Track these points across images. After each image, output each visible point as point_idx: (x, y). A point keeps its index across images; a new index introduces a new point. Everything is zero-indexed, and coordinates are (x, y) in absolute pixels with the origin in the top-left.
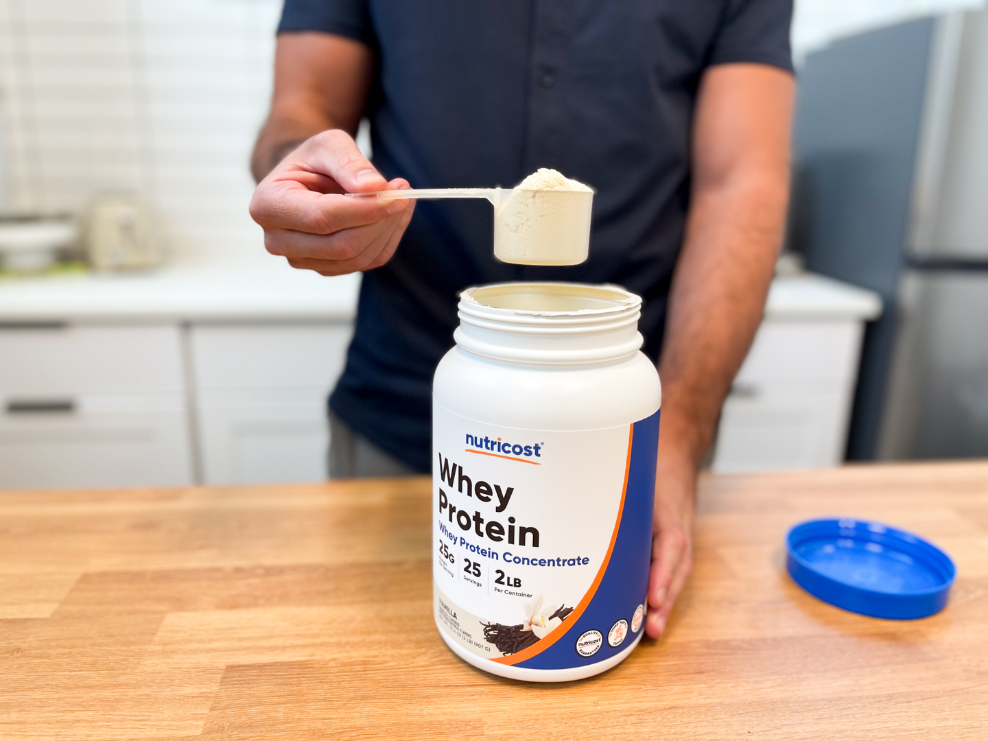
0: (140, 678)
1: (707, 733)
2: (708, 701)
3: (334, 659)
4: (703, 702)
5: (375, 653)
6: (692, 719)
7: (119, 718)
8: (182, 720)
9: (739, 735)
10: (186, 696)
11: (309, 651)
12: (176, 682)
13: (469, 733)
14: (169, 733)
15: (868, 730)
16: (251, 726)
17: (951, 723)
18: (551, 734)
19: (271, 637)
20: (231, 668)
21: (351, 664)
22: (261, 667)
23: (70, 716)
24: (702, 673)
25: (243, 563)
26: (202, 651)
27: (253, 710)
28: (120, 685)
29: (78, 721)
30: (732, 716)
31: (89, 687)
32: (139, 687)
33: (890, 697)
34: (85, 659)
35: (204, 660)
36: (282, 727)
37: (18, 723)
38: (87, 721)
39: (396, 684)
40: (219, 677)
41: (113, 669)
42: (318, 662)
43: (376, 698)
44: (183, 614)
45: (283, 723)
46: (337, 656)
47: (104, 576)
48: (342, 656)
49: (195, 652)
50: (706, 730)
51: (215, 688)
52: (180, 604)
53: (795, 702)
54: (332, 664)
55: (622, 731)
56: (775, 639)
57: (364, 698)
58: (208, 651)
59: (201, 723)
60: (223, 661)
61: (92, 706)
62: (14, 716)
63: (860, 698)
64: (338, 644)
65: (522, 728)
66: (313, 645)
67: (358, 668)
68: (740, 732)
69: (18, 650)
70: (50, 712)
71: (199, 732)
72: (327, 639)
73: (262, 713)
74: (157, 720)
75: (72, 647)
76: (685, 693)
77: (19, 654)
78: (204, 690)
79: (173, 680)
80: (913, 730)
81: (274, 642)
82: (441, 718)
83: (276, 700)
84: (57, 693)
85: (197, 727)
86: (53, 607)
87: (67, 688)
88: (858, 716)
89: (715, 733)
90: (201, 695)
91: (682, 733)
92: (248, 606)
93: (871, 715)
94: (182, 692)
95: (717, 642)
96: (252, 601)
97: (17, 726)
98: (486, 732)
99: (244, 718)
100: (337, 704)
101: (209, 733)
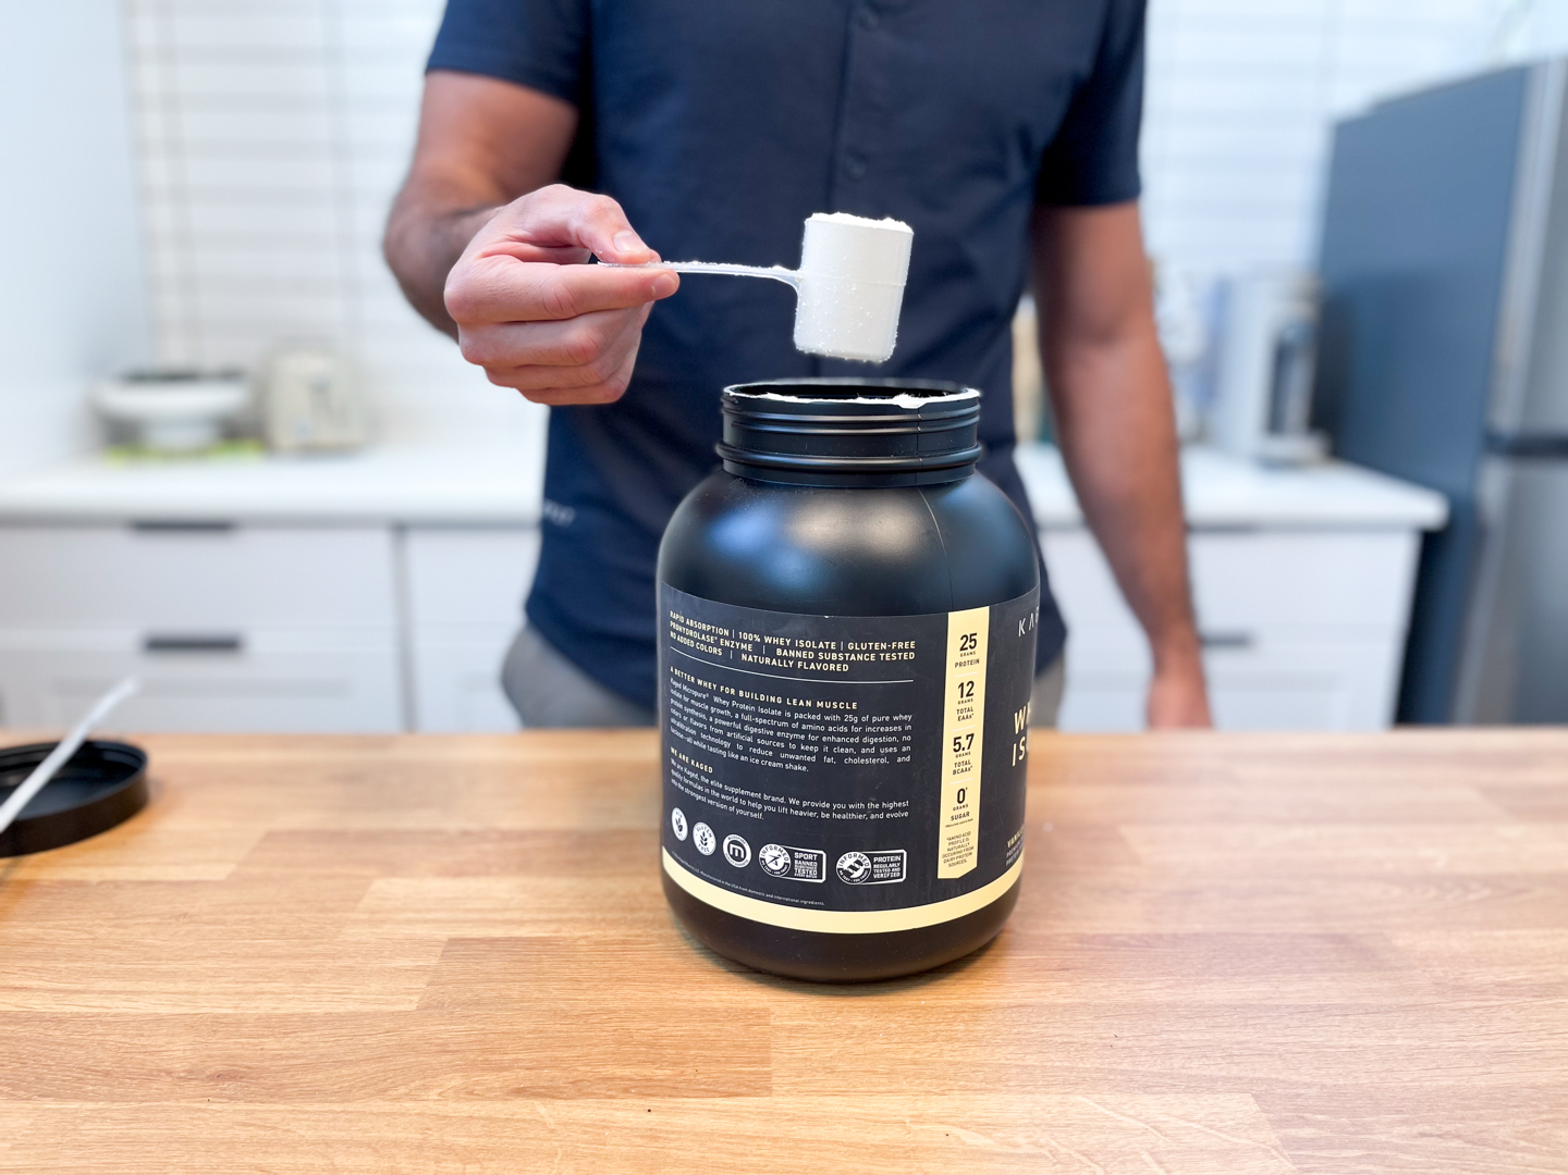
0: (339, 948)
1: (1059, 1036)
2: (1068, 1001)
3: (586, 937)
4: (1061, 1001)
5: (639, 932)
6: (1043, 1019)
7: (314, 990)
8: (392, 994)
9: (1100, 1038)
10: (396, 969)
11: (553, 927)
12: (386, 953)
13: (751, 1022)
14: (376, 1007)
15: (1281, 1044)
16: (478, 1003)
17: (1399, 1042)
18: (855, 1027)
19: (506, 910)
20: (453, 941)
21: (606, 943)
22: (493, 941)
23: (252, 988)
24: (1068, 969)
25: (473, 826)
26: (418, 921)
27: (481, 987)
28: (315, 955)
29: (263, 993)
30: (1098, 1018)
31: (276, 957)
32: (340, 958)
33: (1320, 1009)
34: (271, 927)
35: (421, 931)
36: (516, 1006)
37: (188, 993)
38: (272, 993)
39: (663, 967)
40: (439, 950)
41: (306, 937)
42: (565, 939)
43: (635, 981)
44: (395, 880)
45: (517, 1002)
46: (589, 933)
47: (294, 835)
48: (593, 933)
49: (409, 922)
50: (1058, 1032)
51: (434, 962)
52: (391, 869)
53: (1186, 1006)
54: (583, 942)
55: (948, 1028)
56: (1175, 936)
57: (619, 979)
58: (426, 921)
59: (416, 998)
60: (444, 934)
61: (280, 976)
62: (182, 986)
63: (1278, 1007)
64: (591, 921)
65: (819, 1020)
66: (560, 921)
67: (616, 947)
68: (1105, 1035)
69: (185, 915)
70: (226, 982)
71: (413, 1007)
72: (578, 915)
73: (492, 990)
74: (362, 994)
75: (255, 913)
76: (1039, 991)
77: (186, 920)
78: (420, 963)
79: (381, 952)
80: (1342, 1047)
81: (508, 915)
82: (717, 1005)
83: (511, 977)
84: (236, 962)
85: (411, 1002)
86: (230, 868)
87: (247, 957)
88: (1269, 1026)
89: (1070, 1036)
90: (417, 969)
91: (1025, 1034)
92: (476, 874)
93: (1288, 1027)
94: (393, 965)
95: (1094, 936)
96: (483, 869)
97: (186, 996)
98: (772, 1022)
99: (469, 995)
100: (585, 985)
101: (426, 1008)
